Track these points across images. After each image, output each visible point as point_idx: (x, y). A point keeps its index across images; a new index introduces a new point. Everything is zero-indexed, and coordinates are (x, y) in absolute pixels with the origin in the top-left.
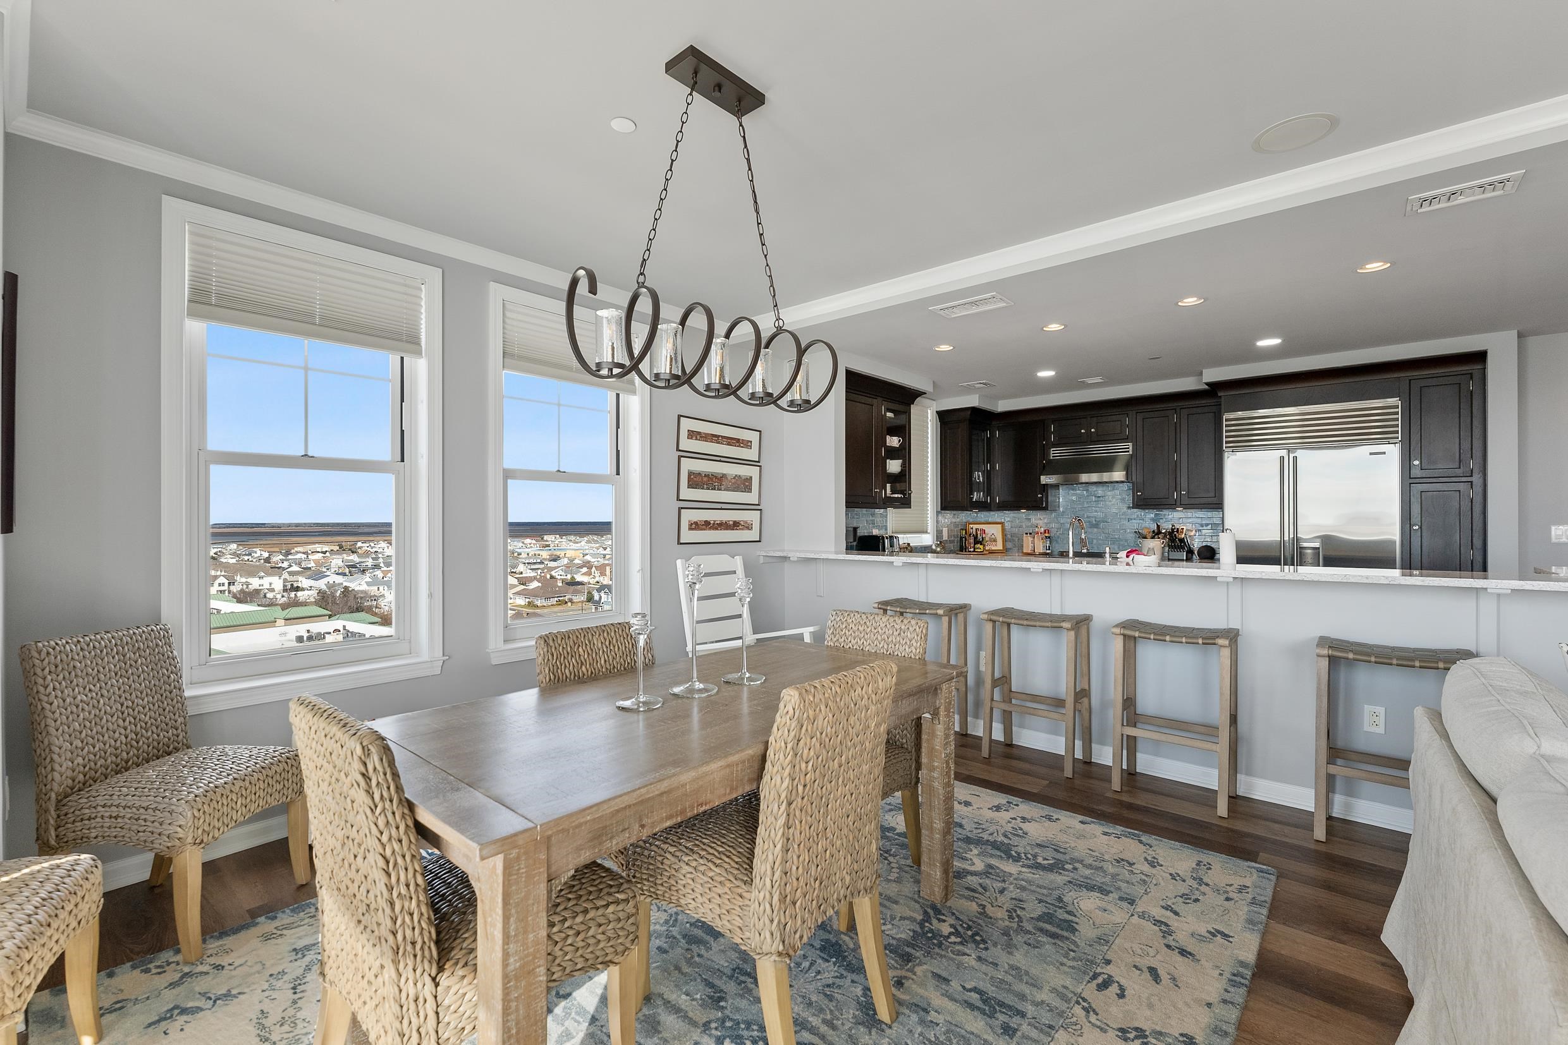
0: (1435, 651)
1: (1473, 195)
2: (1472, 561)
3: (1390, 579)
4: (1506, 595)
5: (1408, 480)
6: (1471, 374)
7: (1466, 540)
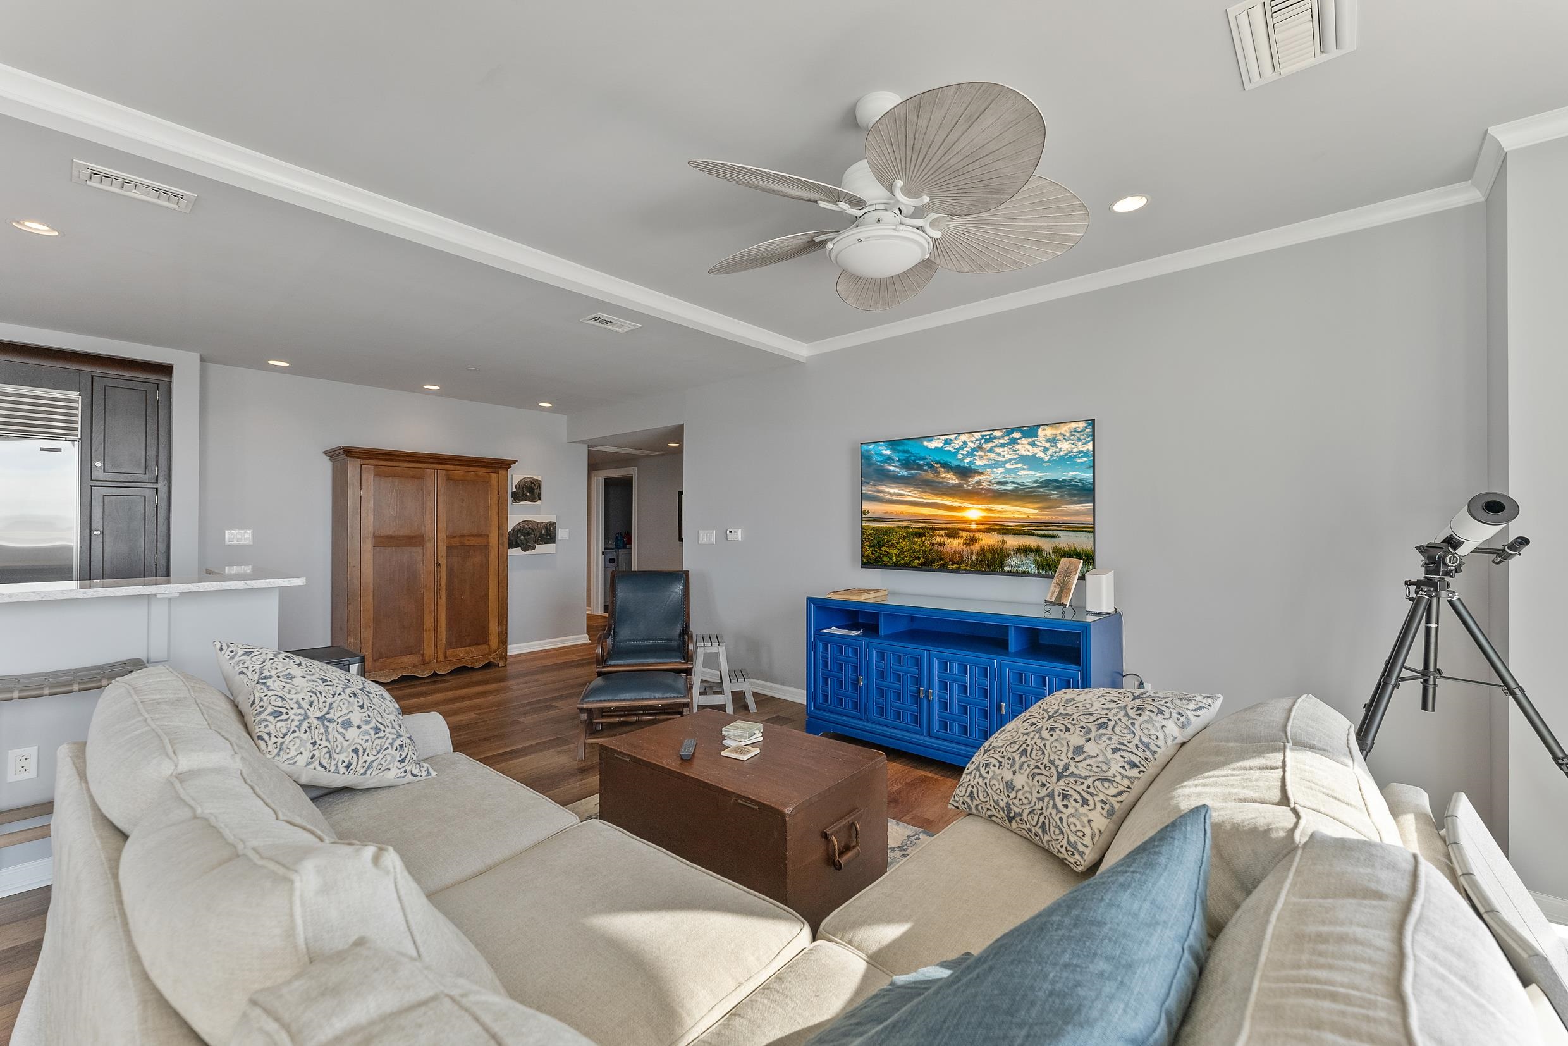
0: (100, 668)
1: (148, 194)
2: (156, 565)
3: (43, 595)
4: (176, 598)
5: (88, 482)
6: (158, 384)
7: (150, 545)
